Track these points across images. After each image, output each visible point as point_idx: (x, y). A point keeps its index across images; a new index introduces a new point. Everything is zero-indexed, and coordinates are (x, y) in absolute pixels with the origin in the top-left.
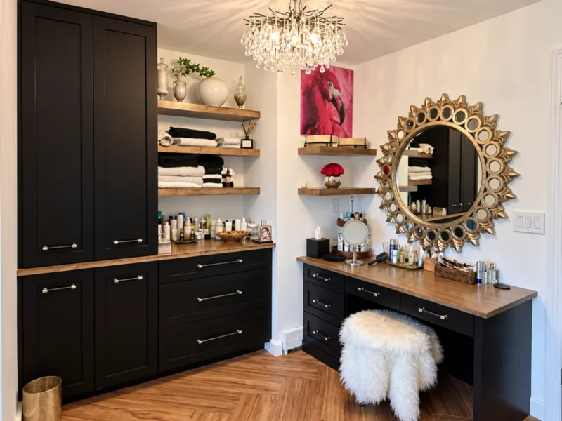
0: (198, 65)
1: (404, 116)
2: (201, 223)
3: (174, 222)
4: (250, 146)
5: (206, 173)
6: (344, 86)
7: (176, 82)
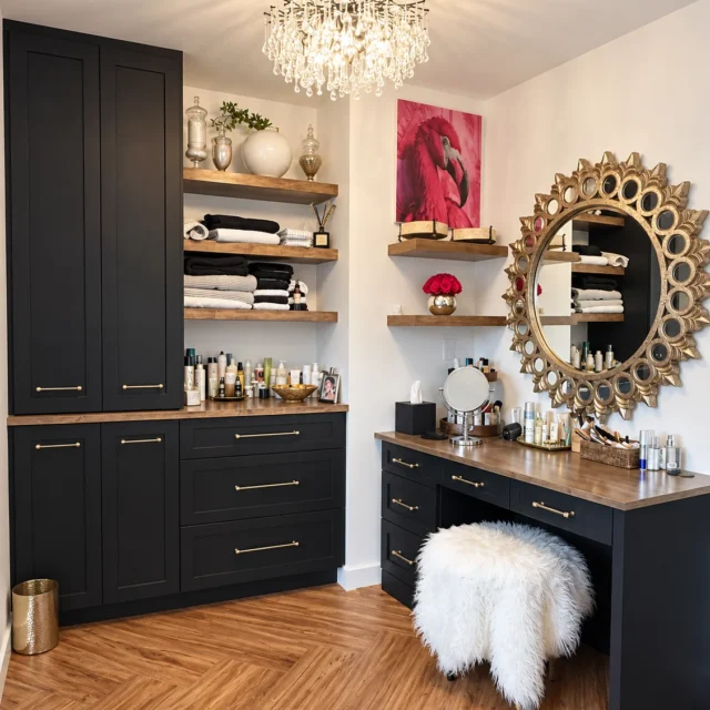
0: (247, 111)
1: (544, 193)
2: (256, 372)
3: (213, 366)
4: (325, 243)
5: (259, 287)
6: (466, 144)
7: (216, 140)
